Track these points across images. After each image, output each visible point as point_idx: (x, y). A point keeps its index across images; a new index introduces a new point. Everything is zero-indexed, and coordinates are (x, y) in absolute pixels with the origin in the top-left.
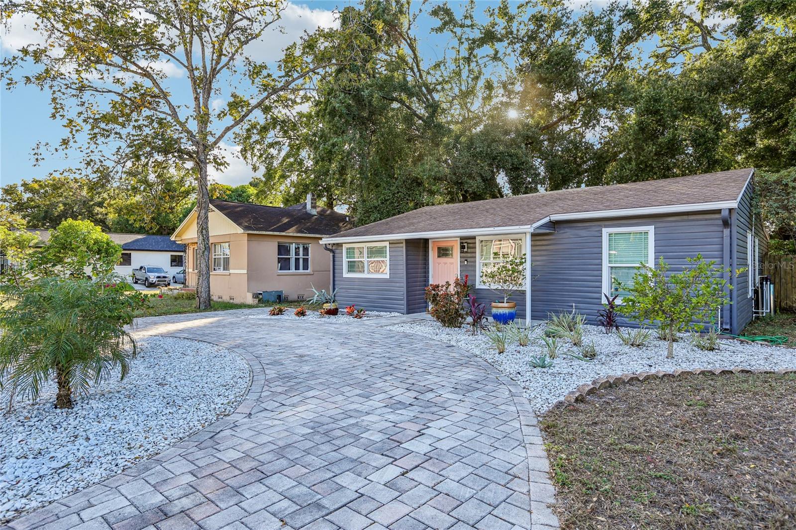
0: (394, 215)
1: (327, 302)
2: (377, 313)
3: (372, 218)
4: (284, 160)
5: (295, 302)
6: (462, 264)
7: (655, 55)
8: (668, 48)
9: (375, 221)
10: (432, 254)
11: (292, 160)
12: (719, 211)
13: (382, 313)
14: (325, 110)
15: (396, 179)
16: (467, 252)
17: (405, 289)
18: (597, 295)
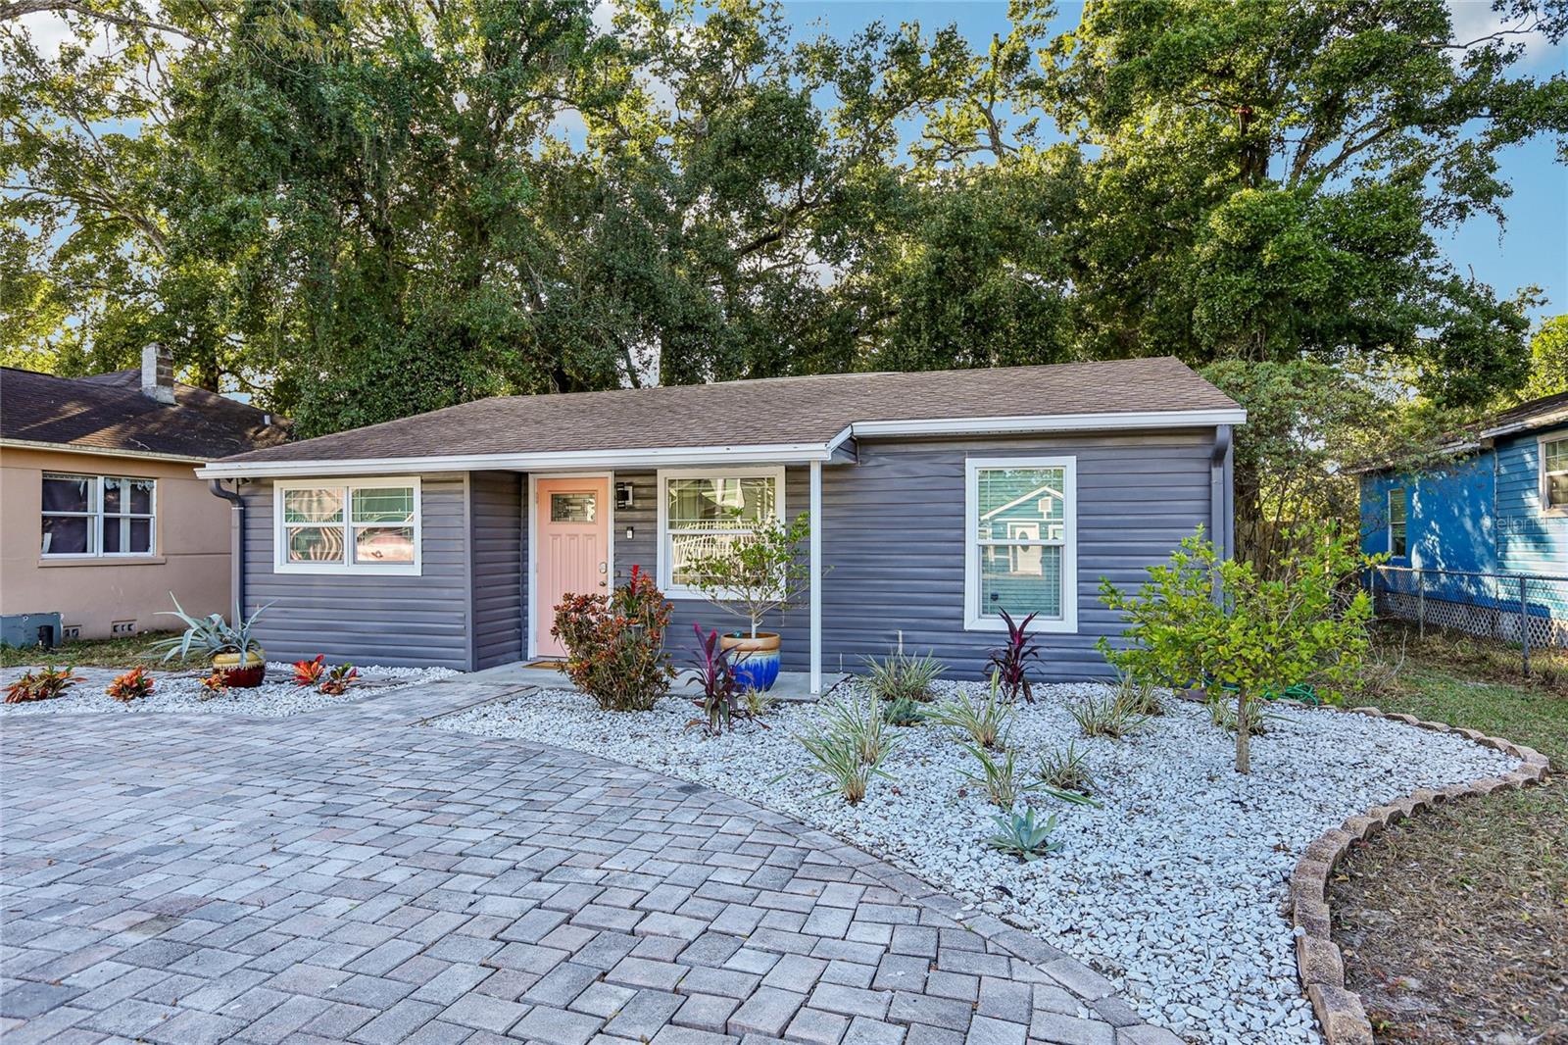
0: (403, 414)
1: (227, 650)
2: (384, 672)
3: (346, 420)
4: (63, 255)
5: (102, 642)
6: (621, 537)
7: (916, 152)
8: (941, 142)
9: (351, 426)
10: (537, 512)
11: (90, 258)
12: (1210, 431)
13: (400, 672)
14: (205, 121)
15: (409, 328)
16: (631, 508)
17: (467, 605)
18: (953, 611)
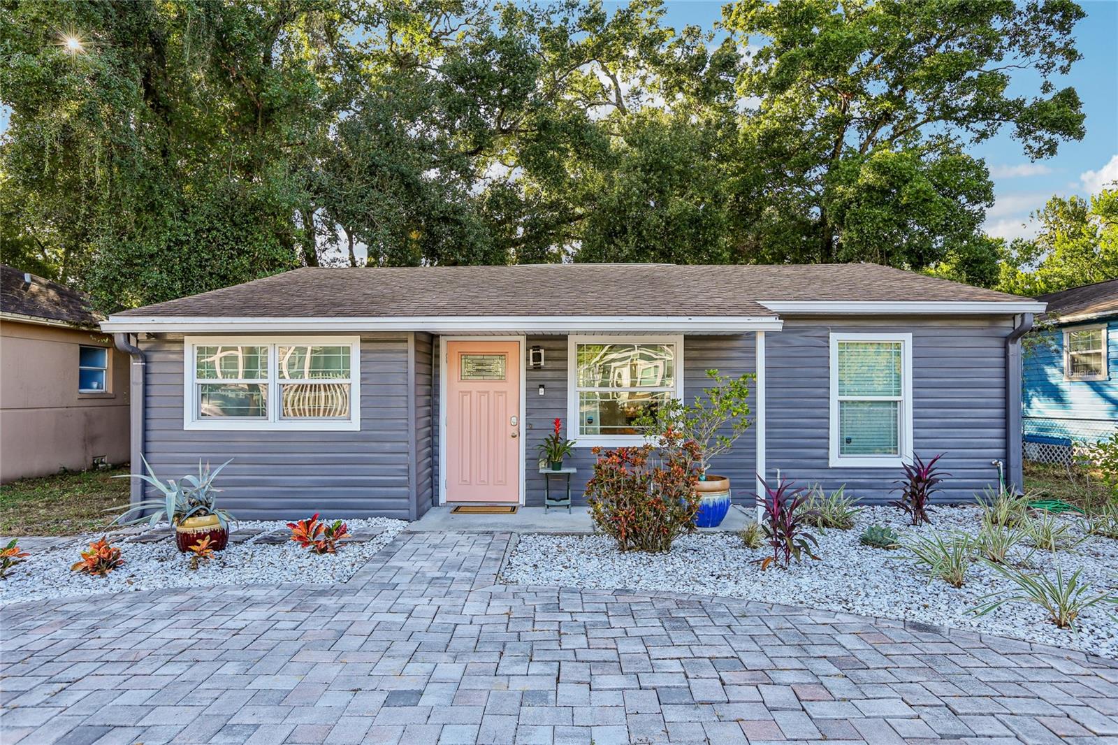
6: (533, 394)
10: (447, 371)
16: (542, 369)
17: (412, 457)
18: (821, 452)
